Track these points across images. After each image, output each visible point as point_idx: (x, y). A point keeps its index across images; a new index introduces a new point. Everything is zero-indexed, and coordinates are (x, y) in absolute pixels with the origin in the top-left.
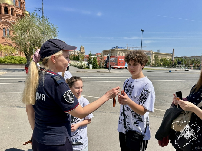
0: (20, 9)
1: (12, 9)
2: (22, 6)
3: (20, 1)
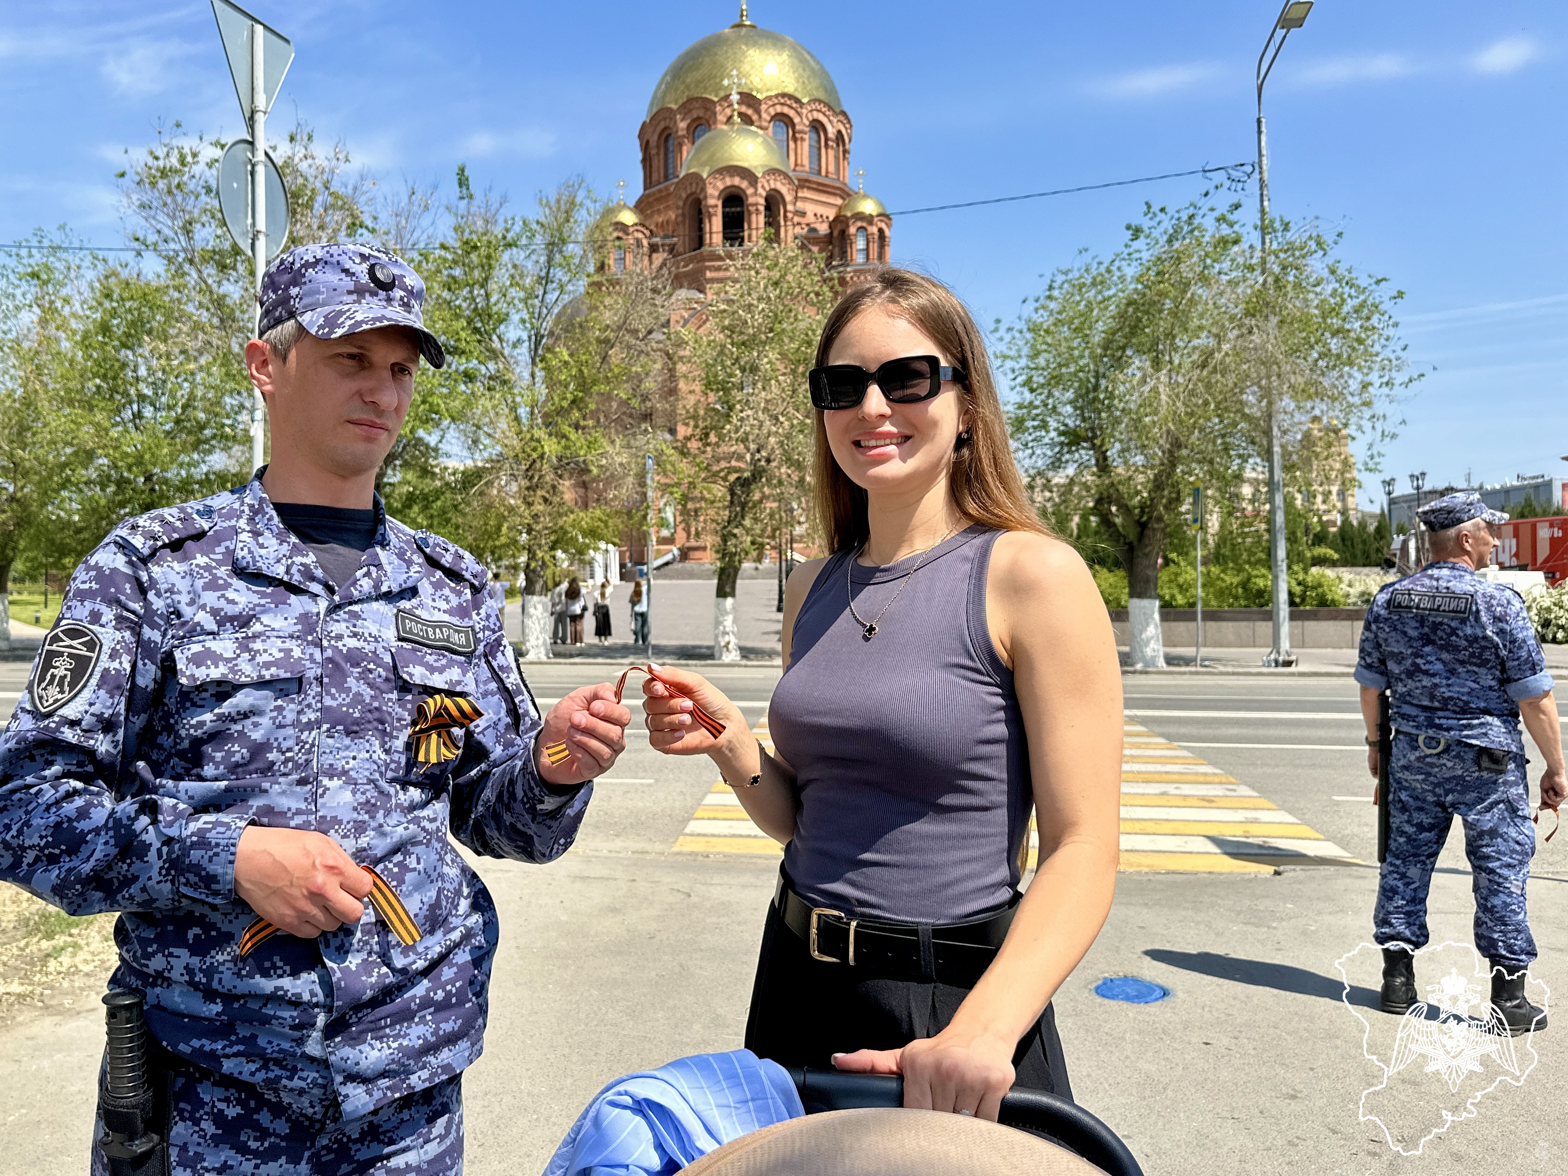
0: (822, 188)
1: (773, 203)
2: (828, 158)
3: (817, 126)
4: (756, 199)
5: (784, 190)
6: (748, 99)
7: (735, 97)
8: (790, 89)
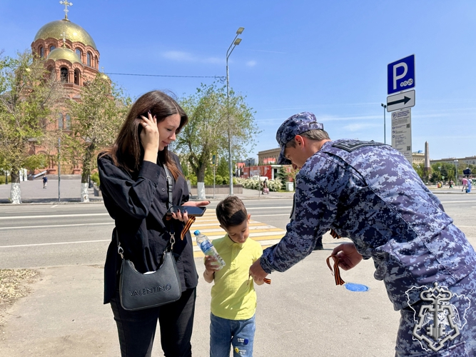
0: (92, 70)
1: (77, 72)
2: (93, 62)
3: (89, 53)
4: (72, 70)
5: (80, 69)
6: (68, 41)
7: (64, 40)
8: (81, 41)
